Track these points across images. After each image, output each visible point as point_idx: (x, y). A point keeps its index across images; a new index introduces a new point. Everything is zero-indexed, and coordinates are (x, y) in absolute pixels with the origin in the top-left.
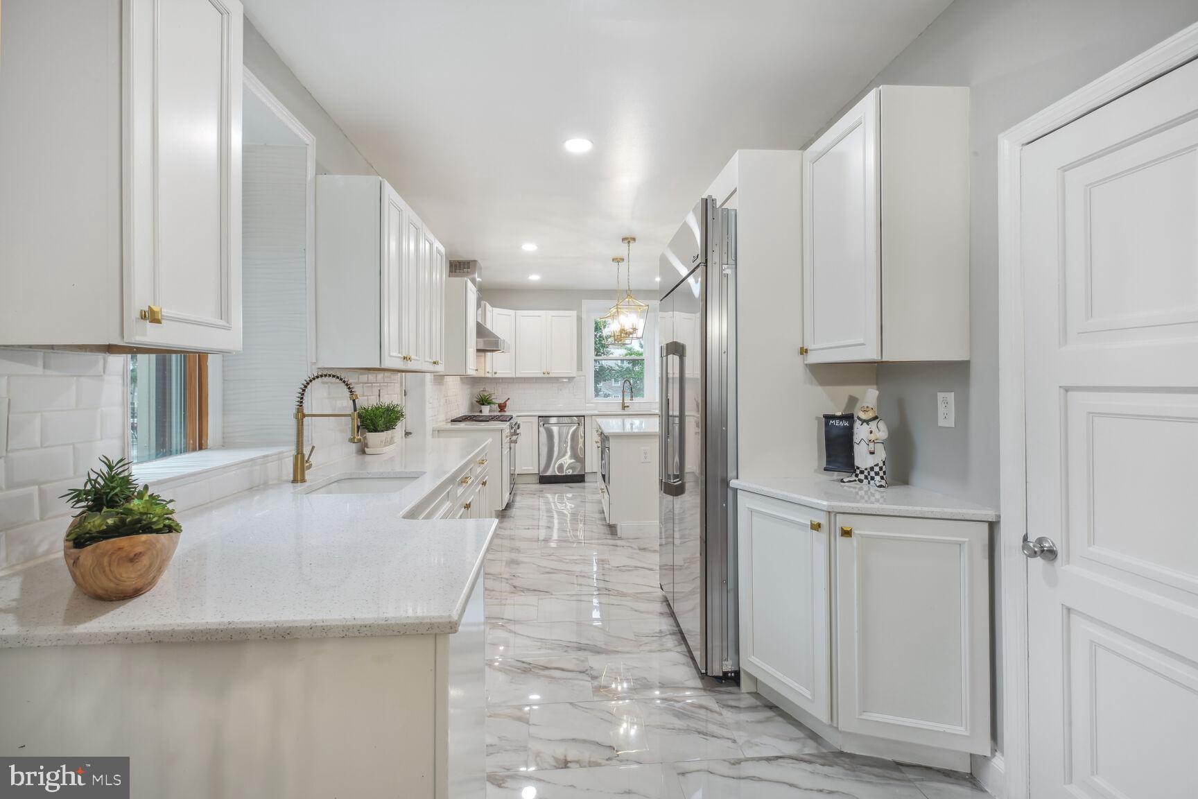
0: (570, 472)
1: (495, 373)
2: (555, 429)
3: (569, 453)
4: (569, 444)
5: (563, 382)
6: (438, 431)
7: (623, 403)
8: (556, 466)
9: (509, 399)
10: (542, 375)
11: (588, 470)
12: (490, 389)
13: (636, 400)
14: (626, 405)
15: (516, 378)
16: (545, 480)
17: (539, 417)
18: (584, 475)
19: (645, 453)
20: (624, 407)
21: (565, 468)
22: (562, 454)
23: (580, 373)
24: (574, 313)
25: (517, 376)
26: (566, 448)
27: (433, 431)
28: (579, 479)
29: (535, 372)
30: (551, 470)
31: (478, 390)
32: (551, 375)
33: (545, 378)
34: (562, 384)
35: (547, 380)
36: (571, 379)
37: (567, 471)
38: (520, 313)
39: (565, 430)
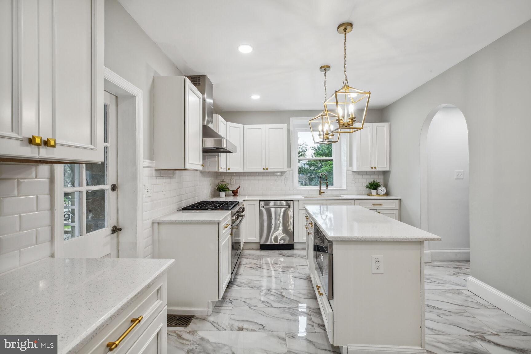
0: (282, 242)
1: (229, 169)
2: (273, 210)
3: (281, 228)
4: (281, 221)
5: (278, 175)
6: (158, 223)
7: (320, 190)
8: (273, 237)
9: (240, 187)
10: (263, 171)
11: (296, 240)
12: (227, 180)
13: (330, 188)
14: (322, 191)
15: (245, 172)
16: (265, 247)
17: (260, 201)
18: (293, 244)
19: (377, 262)
20: (321, 193)
21: (279, 239)
22: (276, 229)
23: (289, 169)
24: (285, 126)
25: (245, 171)
26: (279, 224)
27: (153, 223)
28: (289, 247)
29: (258, 168)
30: (269, 240)
31: (218, 181)
32: (269, 171)
33: (265, 172)
34: (277, 177)
35: (265, 174)
36: (282, 173)
37: (281, 241)
38: (246, 126)
39: (278, 210)
